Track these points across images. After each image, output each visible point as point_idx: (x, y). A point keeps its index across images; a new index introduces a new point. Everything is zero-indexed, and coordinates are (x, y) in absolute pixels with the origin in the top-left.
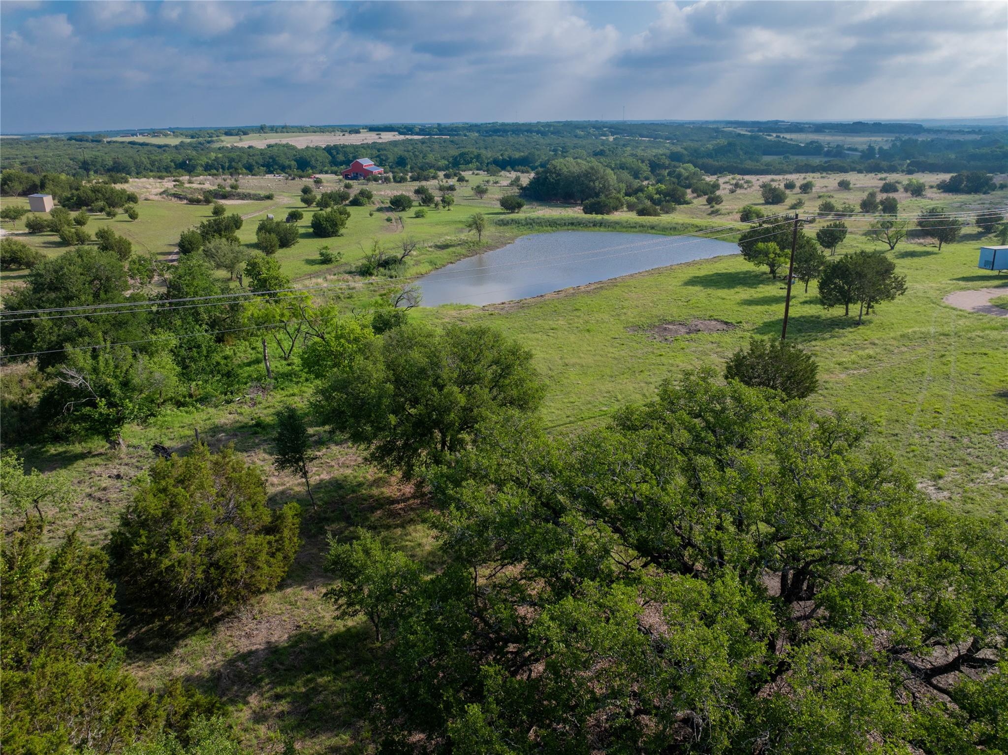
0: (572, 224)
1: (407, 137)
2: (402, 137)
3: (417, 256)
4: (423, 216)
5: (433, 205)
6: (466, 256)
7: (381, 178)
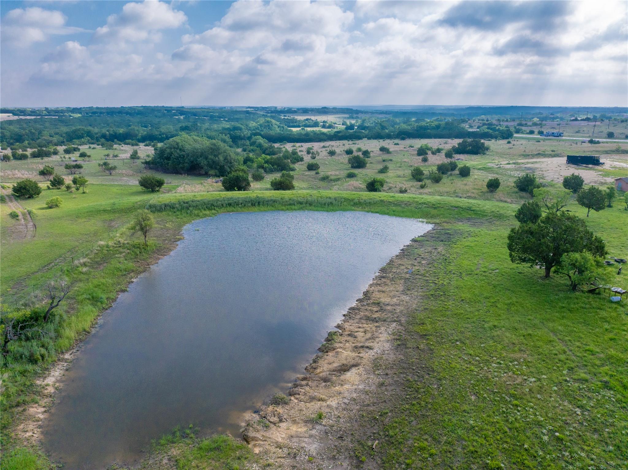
1: (21, 117)
2: (16, 118)
4: (57, 206)
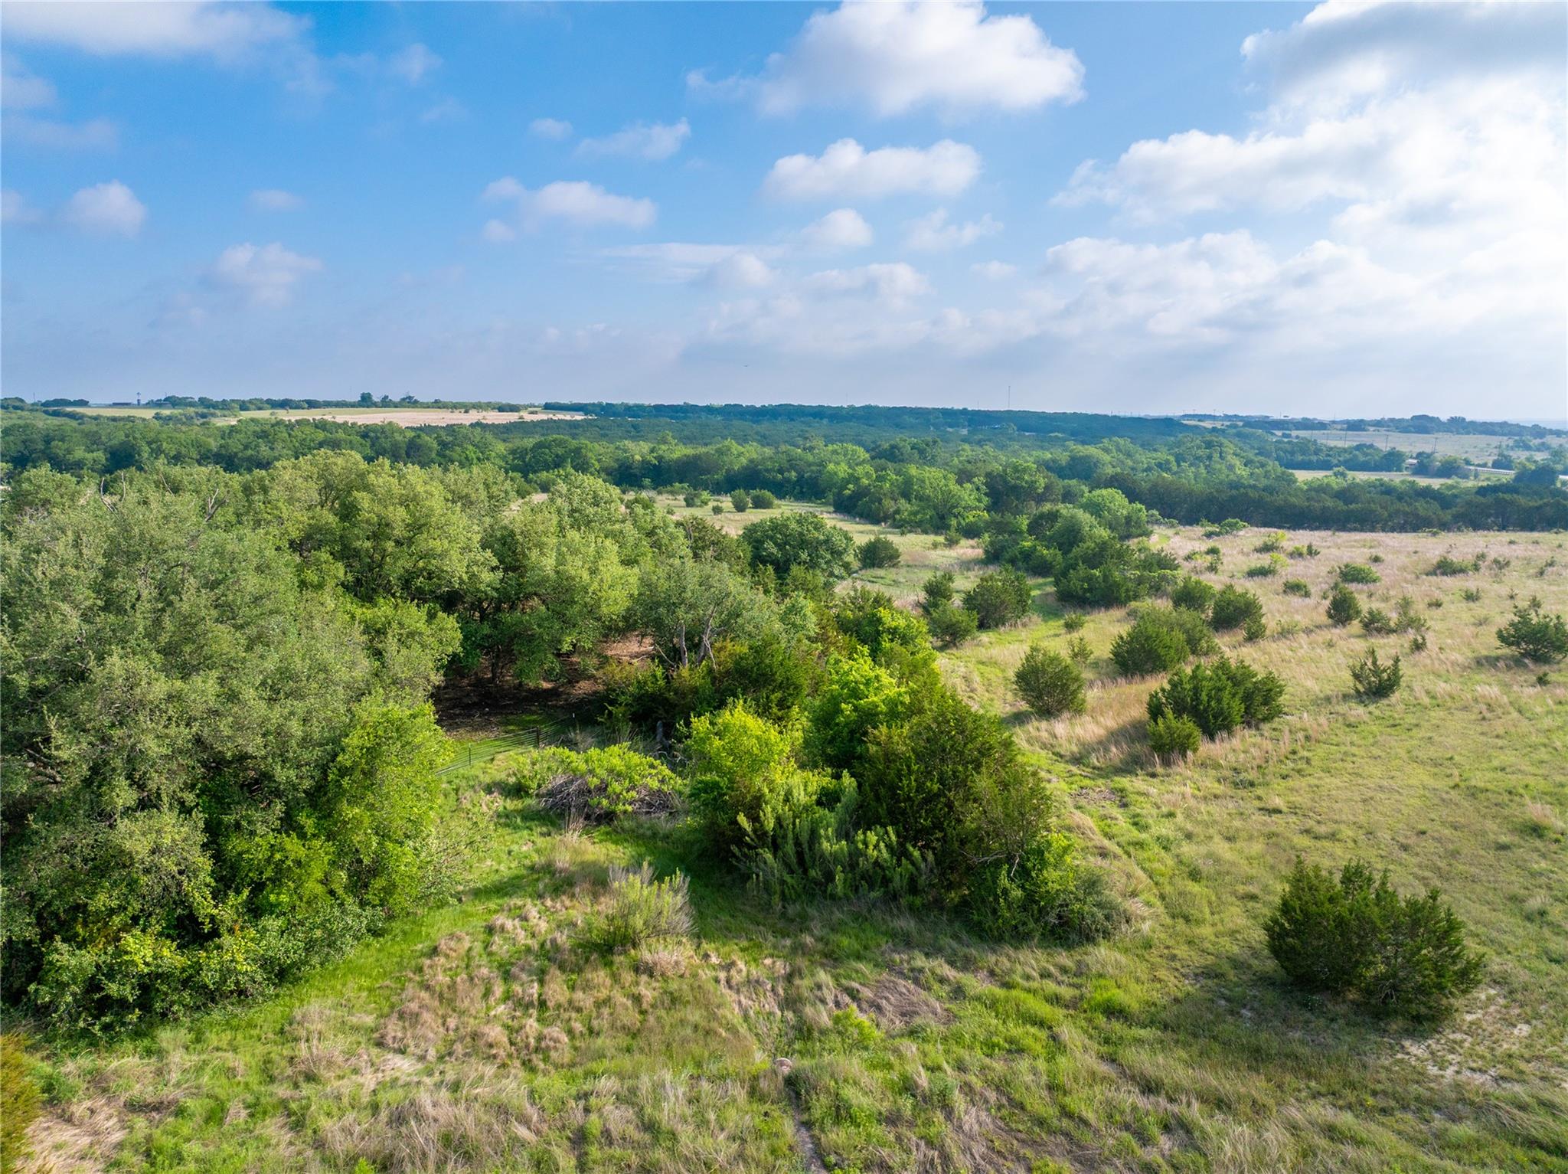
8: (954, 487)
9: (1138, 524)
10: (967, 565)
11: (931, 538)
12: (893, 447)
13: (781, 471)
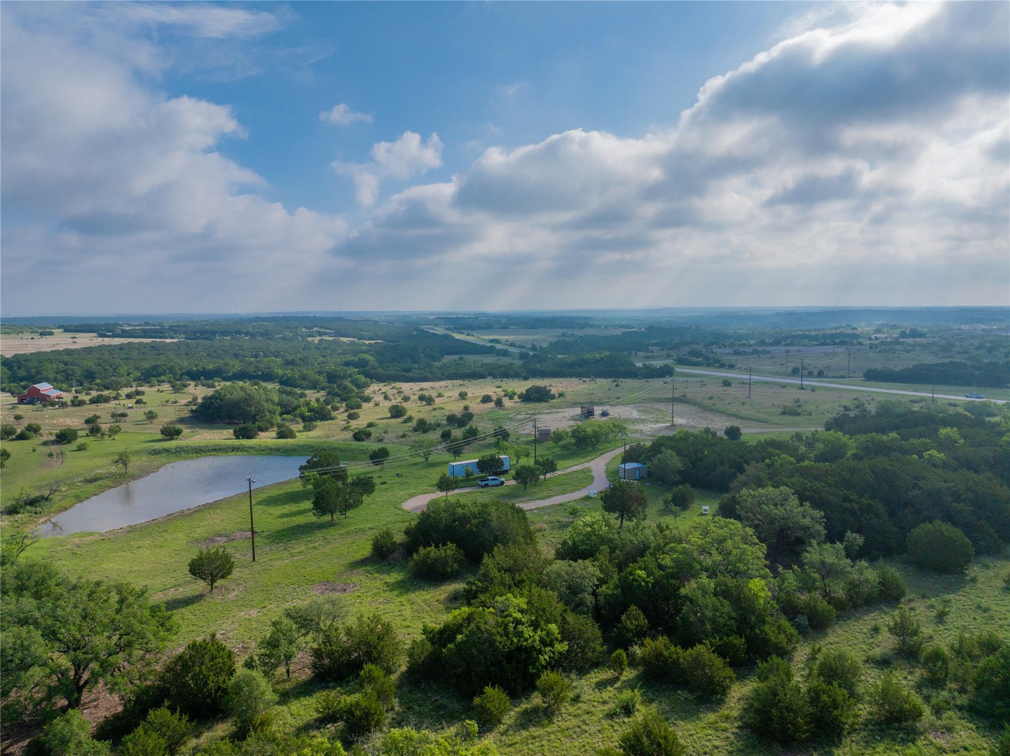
0: (215, 450)
3: (65, 491)
4: (85, 449)
5: (99, 435)
6: (110, 487)
7: (58, 403)
8: (318, 377)
9: (367, 384)
10: (322, 397)
11: (312, 391)
12: (293, 360)
13: (255, 372)
